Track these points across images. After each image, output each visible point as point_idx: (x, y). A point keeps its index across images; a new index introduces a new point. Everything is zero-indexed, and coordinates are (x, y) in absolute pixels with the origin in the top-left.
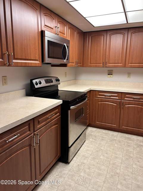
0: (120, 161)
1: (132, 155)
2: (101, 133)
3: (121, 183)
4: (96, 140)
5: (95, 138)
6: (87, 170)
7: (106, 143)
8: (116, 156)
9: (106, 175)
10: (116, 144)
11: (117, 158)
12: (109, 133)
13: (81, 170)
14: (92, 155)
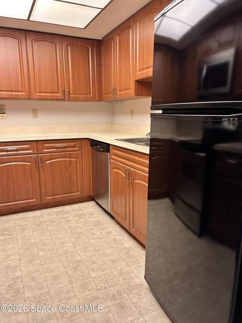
0: (71, 244)
1: (80, 231)
2: (13, 221)
3: (93, 270)
4: (13, 234)
5: (7, 232)
6: (33, 284)
7: (33, 232)
8: (61, 242)
9: (66, 272)
10: (49, 226)
11: (63, 243)
12: (27, 216)
13: (22, 290)
14: (23, 258)
